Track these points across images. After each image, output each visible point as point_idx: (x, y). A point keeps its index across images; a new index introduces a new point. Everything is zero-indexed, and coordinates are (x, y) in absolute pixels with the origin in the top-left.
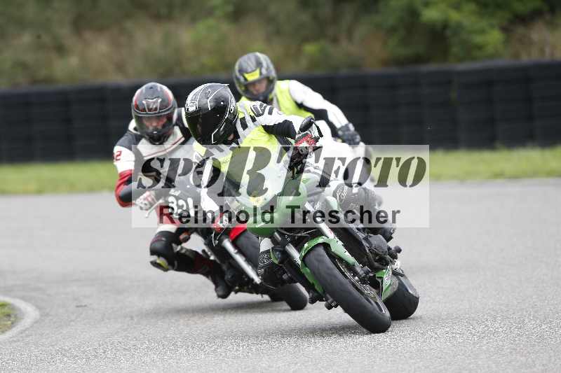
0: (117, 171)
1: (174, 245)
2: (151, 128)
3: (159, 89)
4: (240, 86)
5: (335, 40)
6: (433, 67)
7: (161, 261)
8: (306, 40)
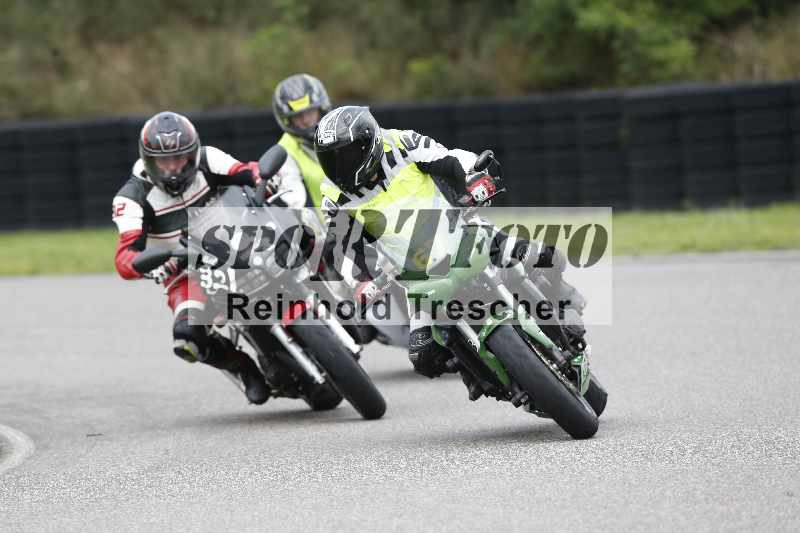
0: (118, 231)
2: (167, 172)
3: (177, 121)
4: (282, 119)
5: (454, 56)
7: (190, 347)
8: (413, 55)
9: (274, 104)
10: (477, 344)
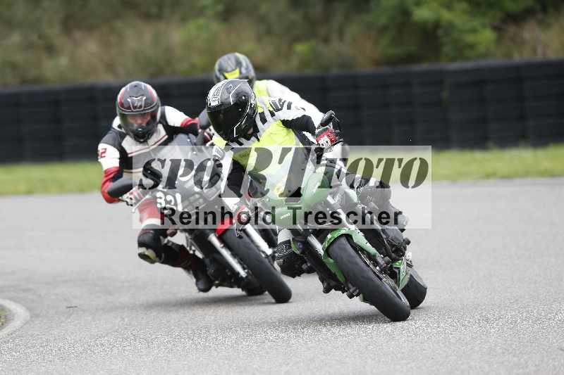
0: (102, 168)
1: (161, 237)
2: (135, 125)
3: (143, 88)
5: (326, 40)
6: (425, 66)
7: (150, 253)
8: (297, 39)
9: (214, 76)
10: (322, 252)
